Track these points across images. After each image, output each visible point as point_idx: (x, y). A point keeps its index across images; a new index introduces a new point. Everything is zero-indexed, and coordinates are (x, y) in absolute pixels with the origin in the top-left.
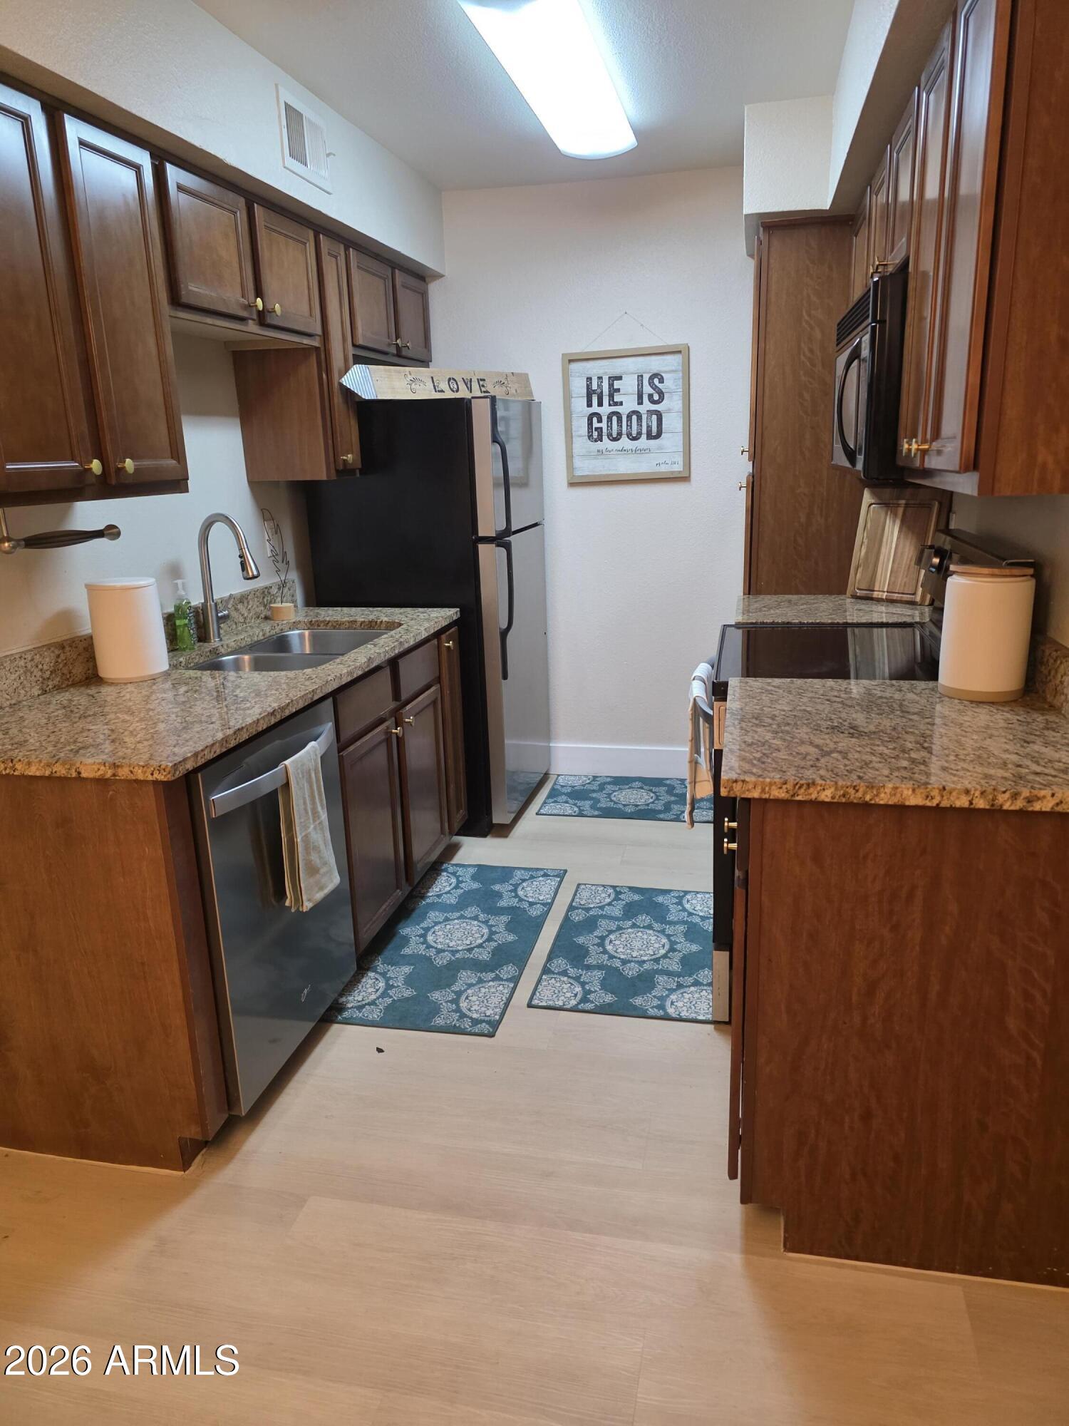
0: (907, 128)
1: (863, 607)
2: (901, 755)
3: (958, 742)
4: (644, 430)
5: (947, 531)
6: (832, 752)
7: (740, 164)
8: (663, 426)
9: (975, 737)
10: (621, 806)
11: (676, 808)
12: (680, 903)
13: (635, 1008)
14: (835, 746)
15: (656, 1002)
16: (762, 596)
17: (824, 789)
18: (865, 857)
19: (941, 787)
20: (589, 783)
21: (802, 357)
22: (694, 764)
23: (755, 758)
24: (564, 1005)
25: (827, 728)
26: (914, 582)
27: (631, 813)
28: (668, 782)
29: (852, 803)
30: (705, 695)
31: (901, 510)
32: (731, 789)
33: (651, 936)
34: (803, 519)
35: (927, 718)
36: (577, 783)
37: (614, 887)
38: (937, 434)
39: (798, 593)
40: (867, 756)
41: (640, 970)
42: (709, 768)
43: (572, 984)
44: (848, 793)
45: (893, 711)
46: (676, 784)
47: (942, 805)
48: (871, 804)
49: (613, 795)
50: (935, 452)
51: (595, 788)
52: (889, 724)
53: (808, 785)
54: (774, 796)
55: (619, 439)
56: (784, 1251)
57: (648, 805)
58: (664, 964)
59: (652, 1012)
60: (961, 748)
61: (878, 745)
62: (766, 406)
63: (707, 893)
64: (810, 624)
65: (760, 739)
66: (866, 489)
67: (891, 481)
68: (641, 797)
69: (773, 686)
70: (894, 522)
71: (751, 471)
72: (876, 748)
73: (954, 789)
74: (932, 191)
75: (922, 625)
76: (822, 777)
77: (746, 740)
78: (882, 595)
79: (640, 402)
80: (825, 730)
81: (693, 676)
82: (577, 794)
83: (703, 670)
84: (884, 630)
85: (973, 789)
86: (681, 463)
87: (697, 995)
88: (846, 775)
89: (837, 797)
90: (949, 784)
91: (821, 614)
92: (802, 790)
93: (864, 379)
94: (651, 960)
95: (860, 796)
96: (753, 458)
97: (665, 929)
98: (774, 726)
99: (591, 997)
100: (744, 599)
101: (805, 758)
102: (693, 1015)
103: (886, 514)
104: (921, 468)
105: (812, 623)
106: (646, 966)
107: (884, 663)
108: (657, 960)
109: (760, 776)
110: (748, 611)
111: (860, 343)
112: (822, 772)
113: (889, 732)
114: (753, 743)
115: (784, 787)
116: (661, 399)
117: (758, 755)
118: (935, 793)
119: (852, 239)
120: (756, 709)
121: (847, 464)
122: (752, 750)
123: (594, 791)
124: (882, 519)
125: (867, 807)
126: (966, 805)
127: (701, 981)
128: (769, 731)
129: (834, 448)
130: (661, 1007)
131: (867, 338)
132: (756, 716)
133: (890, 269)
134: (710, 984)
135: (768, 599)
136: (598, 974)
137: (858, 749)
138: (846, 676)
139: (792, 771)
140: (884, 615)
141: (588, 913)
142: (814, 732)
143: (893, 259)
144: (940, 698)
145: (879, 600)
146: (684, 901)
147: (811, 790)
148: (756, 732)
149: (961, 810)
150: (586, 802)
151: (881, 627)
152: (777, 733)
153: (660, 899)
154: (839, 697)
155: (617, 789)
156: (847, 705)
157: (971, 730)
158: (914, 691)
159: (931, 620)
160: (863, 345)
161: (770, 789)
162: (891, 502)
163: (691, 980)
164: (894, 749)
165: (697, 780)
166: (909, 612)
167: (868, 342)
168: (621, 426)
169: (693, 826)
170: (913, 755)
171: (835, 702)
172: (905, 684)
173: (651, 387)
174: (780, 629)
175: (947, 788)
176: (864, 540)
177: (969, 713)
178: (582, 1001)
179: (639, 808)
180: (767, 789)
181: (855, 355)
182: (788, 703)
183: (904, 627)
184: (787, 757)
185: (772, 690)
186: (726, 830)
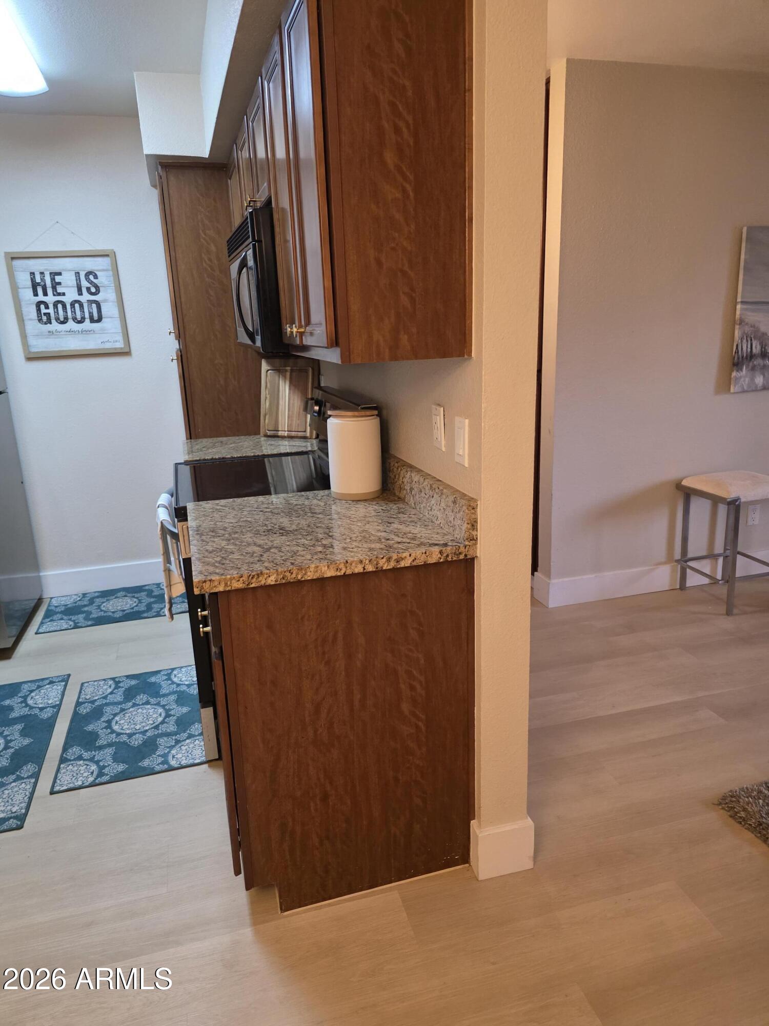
0: (256, 106)
1: (273, 443)
2: (316, 544)
3: (350, 529)
4: (87, 315)
5: (319, 387)
6: (270, 548)
7: (136, 116)
8: (103, 313)
9: (359, 524)
10: (110, 614)
11: (156, 607)
12: (169, 679)
13: (144, 769)
14: (272, 544)
15: (160, 760)
16: (200, 440)
17: (269, 576)
18: (302, 618)
19: (345, 561)
20: (80, 600)
21: (204, 264)
22: (168, 571)
23: (216, 562)
24: (83, 784)
25: (264, 532)
26: (304, 423)
27: (120, 617)
28: (147, 588)
29: (290, 583)
30: (169, 517)
31: (288, 374)
32: (202, 588)
33: (149, 709)
34: (222, 382)
35: (328, 515)
36: (70, 602)
37: (113, 679)
38: (308, 322)
39: (226, 436)
40: (294, 548)
41: (144, 739)
42: (180, 573)
43: (88, 765)
44: (286, 576)
45: (306, 513)
46: (154, 588)
47: (346, 573)
48: (302, 581)
49: (102, 606)
50: (309, 333)
51: (85, 603)
52: (305, 523)
53: (258, 575)
54: (235, 587)
55: (66, 323)
56: (281, 913)
57: (133, 608)
58: (163, 728)
59: (158, 768)
60: (352, 532)
61: (300, 539)
62: (183, 300)
63: (189, 666)
64: (239, 457)
65: (218, 547)
66: (263, 360)
67: (281, 354)
68: (127, 604)
69: (222, 506)
70: (285, 382)
71: (178, 348)
72: (299, 541)
73: (353, 562)
74: (281, 153)
75: (313, 452)
76: (267, 568)
77: (207, 549)
78: (284, 434)
79: (80, 293)
80: (263, 533)
81: (157, 506)
82: (70, 611)
83: (164, 499)
84: (289, 457)
85: (364, 559)
86: (122, 341)
87: (191, 746)
88: (283, 564)
89: (279, 579)
90: (350, 559)
91: (245, 450)
92: (254, 580)
93: (253, 281)
94: (152, 728)
95: (294, 577)
96: (179, 337)
97: (160, 701)
98: (227, 536)
99: (106, 771)
100: (187, 443)
101: (252, 556)
102: (191, 761)
103: (279, 377)
104: (301, 345)
105: (241, 457)
106: (149, 734)
107: (292, 480)
108: (157, 727)
109: (222, 574)
110: (192, 452)
111: (246, 255)
112: (266, 564)
113: (305, 528)
114: (213, 551)
115: (241, 579)
116: (98, 292)
117: (218, 559)
118: (342, 566)
119: (227, 181)
120: (211, 524)
121: (249, 342)
122: (213, 556)
123: (85, 606)
124: (277, 382)
125: (300, 582)
126: (362, 570)
127: (194, 733)
128: (223, 540)
129: (238, 331)
130: (165, 762)
131: (250, 253)
132: (212, 530)
133: (259, 205)
134: (201, 734)
135: (205, 442)
136: (110, 751)
137: (288, 544)
138: (268, 493)
139: (245, 567)
140: (287, 447)
141: (94, 704)
142: (256, 536)
143: (260, 197)
144: (333, 501)
145: (283, 437)
146: (173, 676)
147: (261, 578)
148: (214, 542)
149: (359, 574)
150: (79, 616)
151: (288, 456)
152: (229, 540)
153: (153, 679)
154: (268, 508)
155: (105, 600)
156: (275, 513)
157: (356, 520)
158: (317, 498)
159: (319, 449)
160: (248, 258)
161: (231, 583)
162: (281, 368)
163: (186, 735)
164: (311, 540)
165: (172, 583)
166: (304, 444)
167: (251, 255)
168: (66, 312)
169: (172, 618)
170: (324, 542)
171: (266, 512)
172: (310, 494)
173: (88, 282)
174: (218, 463)
175: (348, 561)
176: (267, 396)
177: (353, 509)
178: (98, 776)
179: (126, 612)
180: (229, 583)
181: (243, 264)
182: (234, 517)
183: (303, 455)
184: (239, 557)
185: (220, 509)
186: (200, 618)
